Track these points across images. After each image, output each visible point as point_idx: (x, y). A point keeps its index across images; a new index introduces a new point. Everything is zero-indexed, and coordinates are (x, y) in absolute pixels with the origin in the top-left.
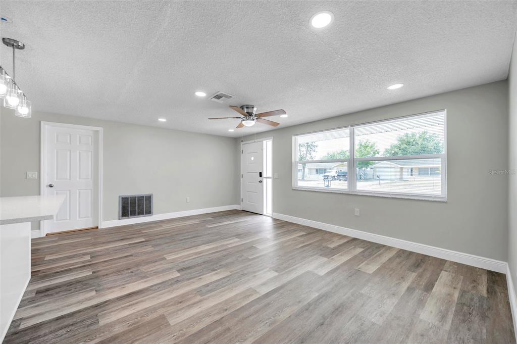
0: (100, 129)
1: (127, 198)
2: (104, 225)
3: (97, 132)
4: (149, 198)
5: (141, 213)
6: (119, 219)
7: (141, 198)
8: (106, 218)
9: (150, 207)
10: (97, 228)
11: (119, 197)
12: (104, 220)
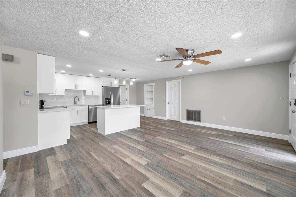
1: (189, 111)
4: (199, 113)
5: (195, 120)
6: (186, 120)
7: (195, 112)
8: (182, 119)
9: (200, 117)
10: (179, 121)
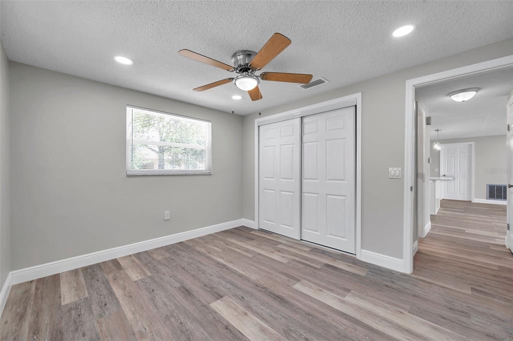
0: (473, 143)
1: (494, 186)
2: (475, 200)
3: (471, 145)
6: (487, 199)
8: (476, 197)
10: (471, 201)
11: (487, 185)
12: (475, 198)
